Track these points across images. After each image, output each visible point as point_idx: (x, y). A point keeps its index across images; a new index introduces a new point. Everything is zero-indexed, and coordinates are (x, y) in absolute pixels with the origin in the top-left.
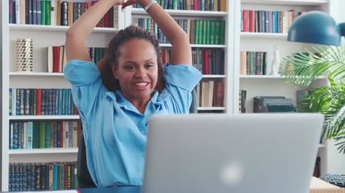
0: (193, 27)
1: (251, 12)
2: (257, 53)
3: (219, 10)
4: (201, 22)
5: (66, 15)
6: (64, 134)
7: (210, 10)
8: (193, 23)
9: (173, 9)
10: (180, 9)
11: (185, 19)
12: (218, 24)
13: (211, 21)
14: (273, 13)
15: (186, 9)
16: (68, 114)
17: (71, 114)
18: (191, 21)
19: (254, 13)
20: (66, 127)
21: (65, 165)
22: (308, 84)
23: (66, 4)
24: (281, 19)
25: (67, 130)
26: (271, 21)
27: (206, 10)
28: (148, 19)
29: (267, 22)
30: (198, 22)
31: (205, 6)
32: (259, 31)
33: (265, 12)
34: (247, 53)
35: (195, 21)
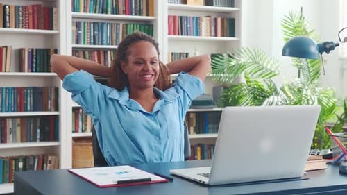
0: (125, 30)
1: (175, 17)
2: (180, 54)
3: (147, 15)
4: (132, 26)
5: (8, 17)
6: (8, 131)
7: (140, 15)
8: (125, 27)
9: (107, 13)
10: (113, 14)
11: (118, 22)
12: (147, 27)
13: (140, 25)
14: (193, 18)
15: (119, 14)
16: (12, 111)
17: (14, 111)
18: (123, 25)
19: (177, 18)
20: (9, 124)
21: (10, 160)
22: (231, 82)
23: (7, 7)
24: (200, 24)
25: (11, 126)
26: (191, 26)
27: (136, 14)
28: (84, 23)
29: (189, 26)
30: (129, 26)
31: (135, 11)
32: (182, 35)
33: (187, 17)
34: (172, 54)
35: (127, 24)
